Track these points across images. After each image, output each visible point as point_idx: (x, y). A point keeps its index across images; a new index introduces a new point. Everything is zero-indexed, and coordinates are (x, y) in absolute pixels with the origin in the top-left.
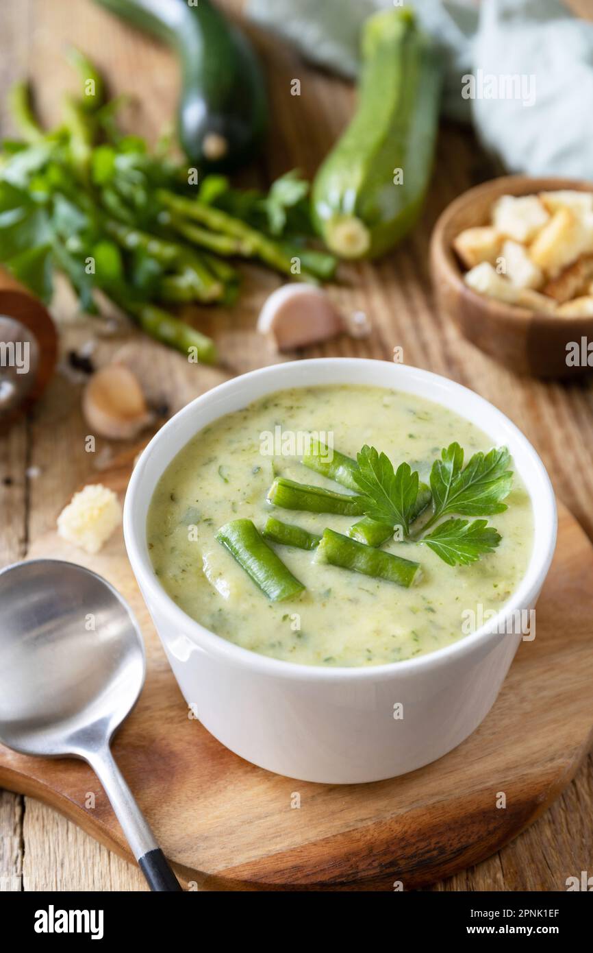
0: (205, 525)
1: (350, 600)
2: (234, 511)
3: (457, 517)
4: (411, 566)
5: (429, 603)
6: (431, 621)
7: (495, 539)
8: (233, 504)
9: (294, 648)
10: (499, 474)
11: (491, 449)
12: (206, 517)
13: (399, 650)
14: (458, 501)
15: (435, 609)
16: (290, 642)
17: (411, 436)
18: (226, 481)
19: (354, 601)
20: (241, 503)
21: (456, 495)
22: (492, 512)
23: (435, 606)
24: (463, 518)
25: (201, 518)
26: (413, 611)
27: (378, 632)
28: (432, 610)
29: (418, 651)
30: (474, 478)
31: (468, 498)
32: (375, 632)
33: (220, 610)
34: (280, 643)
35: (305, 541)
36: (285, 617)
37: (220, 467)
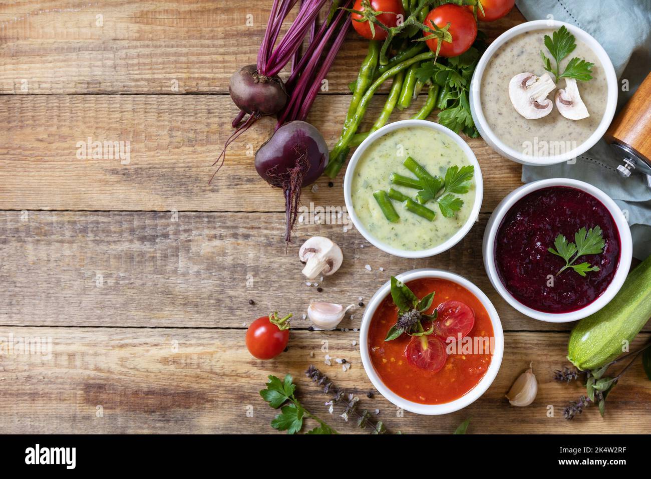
0: (369, 188)
2: (379, 184)
3: (451, 193)
4: (432, 213)
5: (436, 227)
6: (436, 235)
7: (462, 203)
8: (379, 180)
9: (394, 240)
10: (469, 176)
11: (468, 165)
13: (425, 244)
16: (393, 237)
17: (442, 155)
19: (414, 224)
20: (382, 180)
21: (453, 184)
22: (463, 193)
23: (438, 229)
24: (454, 194)
25: (369, 185)
26: (431, 230)
27: (419, 237)
31: (456, 186)
34: (390, 239)
35: (401, 198)
36: (393, 228)
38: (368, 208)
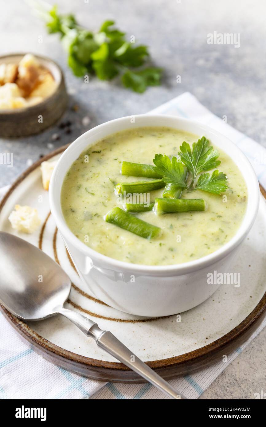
0: (96, 218)
1: (183, 226)
2: (106, 206)
5: (217, 214)
6: (223, 221)
7: (223, 177)
8: (103, 203)
9: (174, 256)
10: (207, 149)
11: (198, 140)
12: (94, 214)
13: (218, 239)
14: (199, 166)
15: (221, 215)
16: (170, 254)
17: (161, 146)
18: (93, 194)
20: (106, 202)
21: (196, 164)
22: (216, 166)
23: (220, 214)
24: (206, 173)
25: (92, 215)
26: (213, 220)
27: (204, 235)
28: (220, 216)
29: (226, 236)
30: (199, 154)
31: (202, 164)
32: (203, 235)
33: (129, 253)
34: (166, 257)
36: (160, 244)
37: (86, 189)
38: (111, 240)
